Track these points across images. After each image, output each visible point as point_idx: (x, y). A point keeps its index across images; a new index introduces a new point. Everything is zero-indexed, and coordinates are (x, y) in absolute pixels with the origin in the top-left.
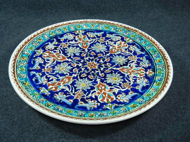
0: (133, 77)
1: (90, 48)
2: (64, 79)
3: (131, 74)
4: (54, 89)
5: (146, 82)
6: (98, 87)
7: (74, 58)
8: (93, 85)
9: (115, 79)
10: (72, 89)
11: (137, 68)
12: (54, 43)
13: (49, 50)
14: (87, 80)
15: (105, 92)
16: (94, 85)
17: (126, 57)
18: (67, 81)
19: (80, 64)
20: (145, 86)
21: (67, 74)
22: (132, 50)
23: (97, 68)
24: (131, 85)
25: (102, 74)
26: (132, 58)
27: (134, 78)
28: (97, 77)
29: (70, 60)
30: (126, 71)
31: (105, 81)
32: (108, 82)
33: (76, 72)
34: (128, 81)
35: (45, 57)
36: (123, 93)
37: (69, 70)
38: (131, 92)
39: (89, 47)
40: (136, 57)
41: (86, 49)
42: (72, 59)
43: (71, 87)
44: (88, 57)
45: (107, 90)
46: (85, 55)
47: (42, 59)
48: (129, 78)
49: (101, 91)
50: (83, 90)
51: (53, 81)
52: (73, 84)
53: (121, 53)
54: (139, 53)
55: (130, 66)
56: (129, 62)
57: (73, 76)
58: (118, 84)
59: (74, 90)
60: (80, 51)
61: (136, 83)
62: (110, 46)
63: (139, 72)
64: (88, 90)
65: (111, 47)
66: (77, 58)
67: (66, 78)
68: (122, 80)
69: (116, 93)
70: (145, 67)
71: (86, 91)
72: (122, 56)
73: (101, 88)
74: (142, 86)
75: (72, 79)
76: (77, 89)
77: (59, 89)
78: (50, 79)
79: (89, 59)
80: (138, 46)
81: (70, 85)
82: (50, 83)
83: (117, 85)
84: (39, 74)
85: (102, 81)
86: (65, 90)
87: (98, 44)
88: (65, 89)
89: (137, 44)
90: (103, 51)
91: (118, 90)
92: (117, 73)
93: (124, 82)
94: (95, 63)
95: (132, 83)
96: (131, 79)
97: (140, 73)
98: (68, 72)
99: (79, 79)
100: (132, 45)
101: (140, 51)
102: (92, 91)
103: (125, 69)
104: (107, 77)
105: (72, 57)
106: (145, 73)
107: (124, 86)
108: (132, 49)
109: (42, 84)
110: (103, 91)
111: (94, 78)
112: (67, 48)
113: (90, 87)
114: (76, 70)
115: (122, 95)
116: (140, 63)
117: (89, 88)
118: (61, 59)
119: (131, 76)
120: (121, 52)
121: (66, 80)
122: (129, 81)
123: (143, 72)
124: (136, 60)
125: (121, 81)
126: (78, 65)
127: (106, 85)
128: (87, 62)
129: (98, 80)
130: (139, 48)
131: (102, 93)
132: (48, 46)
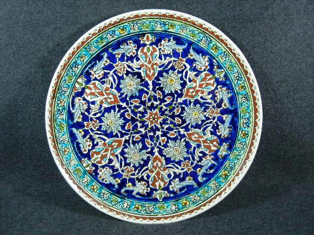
0: (161, 59)
1: (119, 135)
2: (194, 141)
3: (156, 64)
4: (215, 143)
5: (167, 41)
6: (192, 97)
7: (149, 146)
8: (192, 103)
9: (172, 80)
10: (208, 123)
11: (141, 59)
12: (131, 188)
13: (148, 186)
14: (185, 114)
15: (198, 86)
16: (190, 102)
17: (120, 78)
18: (196, 135)
19: (157, 134)
20: (175, 42)
21: (185, 140)
22: (103, 72)
23: (157, 110)
24: (176, 59)
25: (167, 100)
26: (121, 69)
27: (163, 57)
28: (175, 104)
29: (156, 150)
30: (152, 71)
31: (180, 92)
32: (180, 88)
33: (175, 132)
34: (171, 65)
35: (165, 183)
36: (194, 65)
37: (176, 142)
38: (189, 56)
39: (118, 137)
40: (117, 64)
41: (123, 139)
42: (153, 149)
43: (205, 126)
44: (140, 129)
45: (194, 85)
46: (137, 135)
47: (170, 184)
48: (164, 64)
49: (198, 91)
50: (205, 111)
51: (203, 150)
52: (198, 126)
53: (114, 88)
54: (106, 61)
55: (140, 69)
56: (131, 71)
57: (185, 133)
58: (180, 75)
59: (208, 121)
60: (132, 146)
61: (172, 54)
62: (103, 108)
63: (149, 54)
64: (201, 107)
65: (105, 105)
66: (148, 143)
67: (191, 139)
68: (171, 72)
69: (195, 73)
70: (136, 48)
71: (204, 107)
72: (119, 84)
73: (193, 92)
74: (176, 46)
75: (190, 132)
76: (205, 119)
77: (213, 137)
78: (201, 155)
79: (141, 127)
80: (89, 66)
81: (202, 129)
82: (207, 153)
83: (182, 75)
84: (200, 171)
85: (180, 95)
86: (212, 130)
87: (103, 127)
88: (210, 131)
89: (87, 69)
90: (119, 114)
91: (189, 72)
92: (160, 82)
93: (173, 68)
94: (147, 116)
95: (173, 59)
96: (166, 62)
97: (150, 52)
98: (180, 140)
99: (187, 123)
100: (91, 76)
101: (101, 62)
102: (202, 101)
103: (148, 73)
104: (171, 92)
105: (149, 150)
106: (148, 46)
107: (182, 67)
108: (100, 74)
109: (213, 159)
110: (197, 88)
111: (178, 107)
112: (132, 165)
113: (195, 106)
114: (172, 134)
115: (197, 66)
116: (129, 56)
117: (198, 105)
118: (160, 161)
119: (159, 63)
120: (112, 87)
121: (196, 138)
122: (170, 63)
123: (148, 49)
124: (123, 63)
125: (173, 73)
126: (160, 136)
127: (185, 89)
128: (150, 127)
129: (180, 100)
130: (96, 64)
131: (201, 89)
132: (141, 191)
